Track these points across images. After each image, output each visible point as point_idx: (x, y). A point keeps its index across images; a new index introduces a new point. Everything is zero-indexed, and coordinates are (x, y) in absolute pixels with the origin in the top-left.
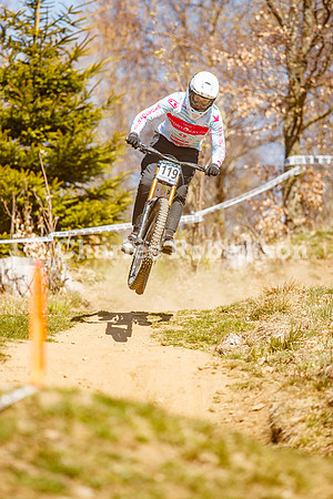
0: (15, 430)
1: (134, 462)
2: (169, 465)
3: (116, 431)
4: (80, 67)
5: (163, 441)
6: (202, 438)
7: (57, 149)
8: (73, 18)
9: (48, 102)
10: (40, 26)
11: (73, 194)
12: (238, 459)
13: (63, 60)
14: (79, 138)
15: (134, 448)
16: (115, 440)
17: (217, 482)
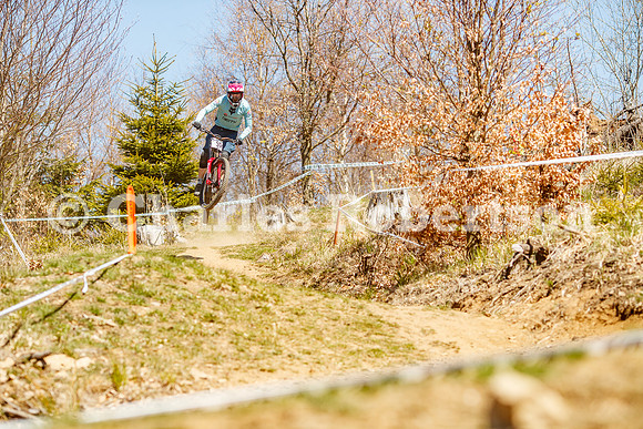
0: (118, 275)
1: (184, 289)
2: (204, 290)
4: (183, 117)
5: (201, 279)
6: (223, 277)
7: (170, 165)
8: (177, 90)
9: (164, 138)
10: (159, 95)
11: (181, 190)
12: (243, 288)
13: (172, 114)
14: (182, 158)
15: (185, 283)
17: (230, 299)
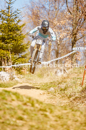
1: (10, 105)
2: (19, 106)
3: (7, 98)
7: (14, 45)
8: (18, 12)
9: (12, 33)
10: (10, 14)
11: (18, 56)
12: (37, 105)
14: (19, 42)
15: (11, 102)
16: (6, 100)
